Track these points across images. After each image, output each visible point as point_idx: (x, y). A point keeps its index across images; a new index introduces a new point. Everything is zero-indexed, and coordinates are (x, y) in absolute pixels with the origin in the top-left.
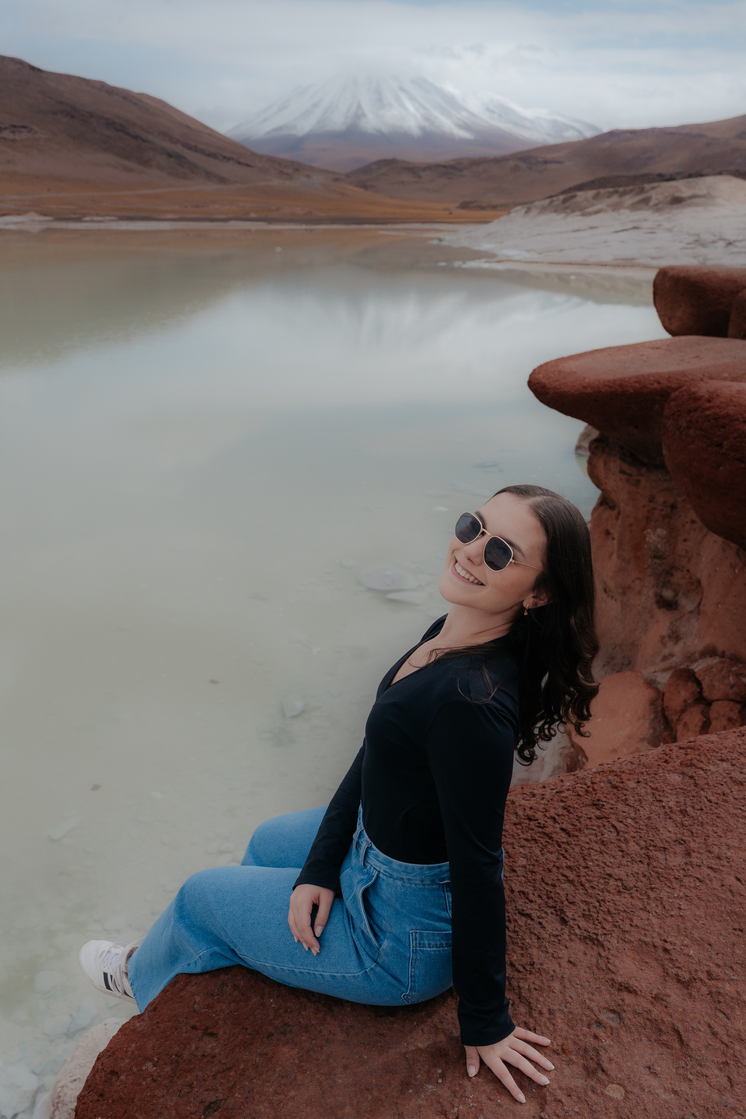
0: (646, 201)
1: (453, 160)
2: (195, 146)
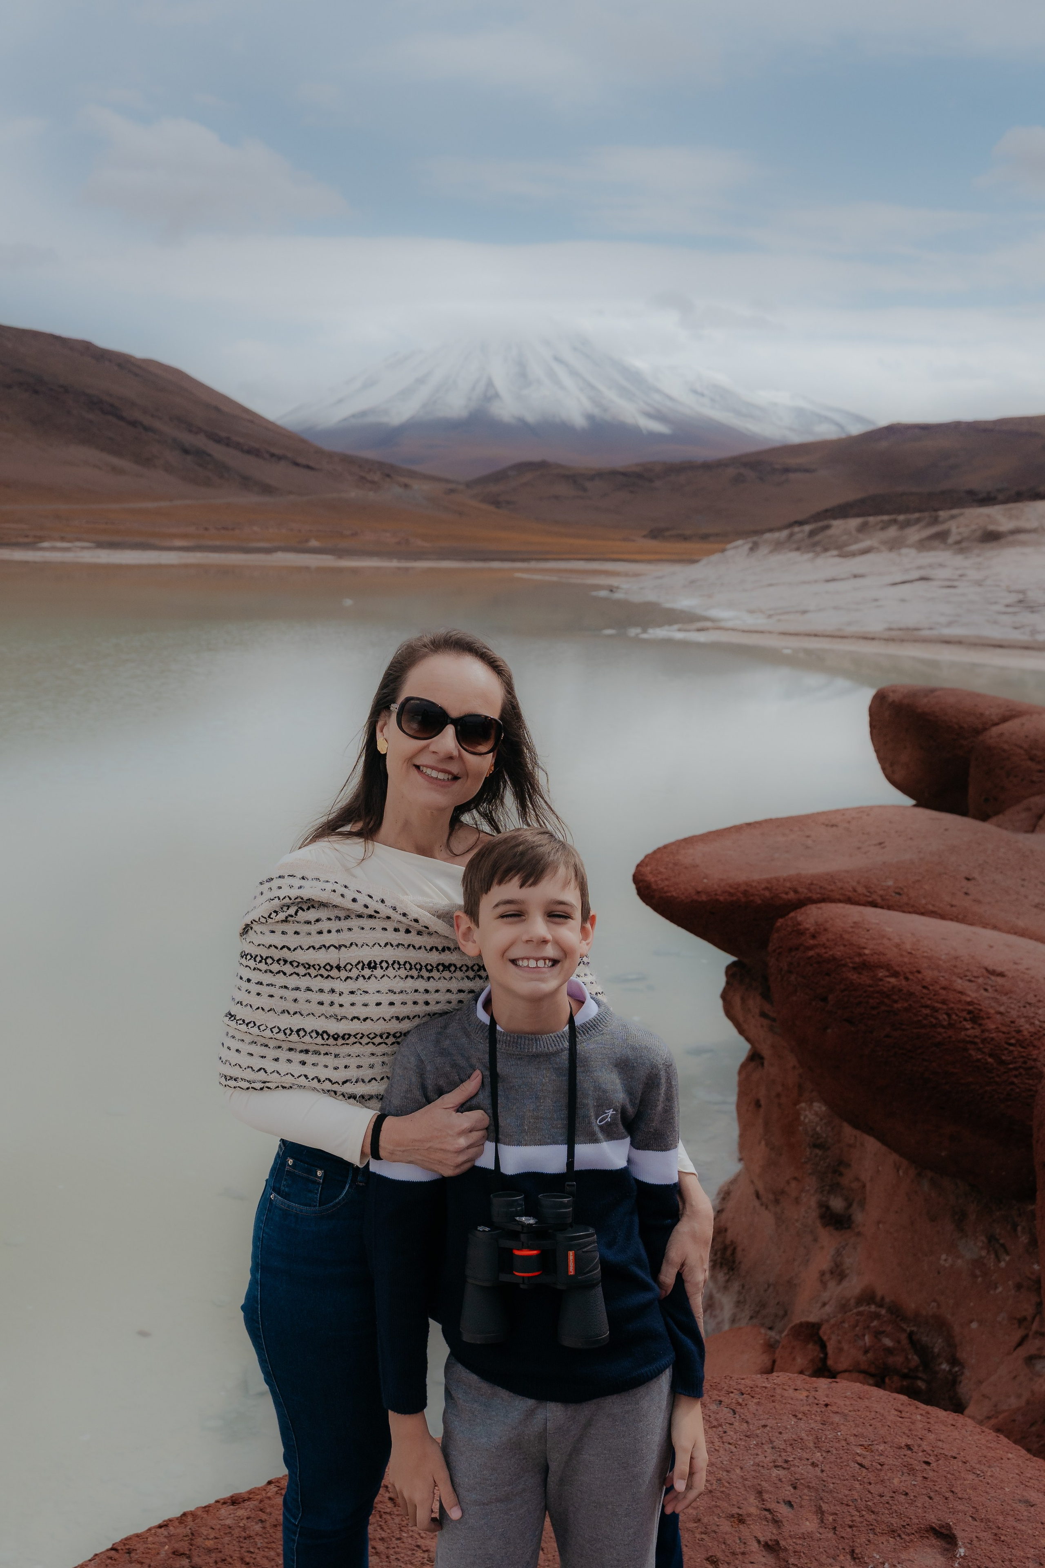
0: (942, 536)
1: (638, 465)
2: (228, 438)
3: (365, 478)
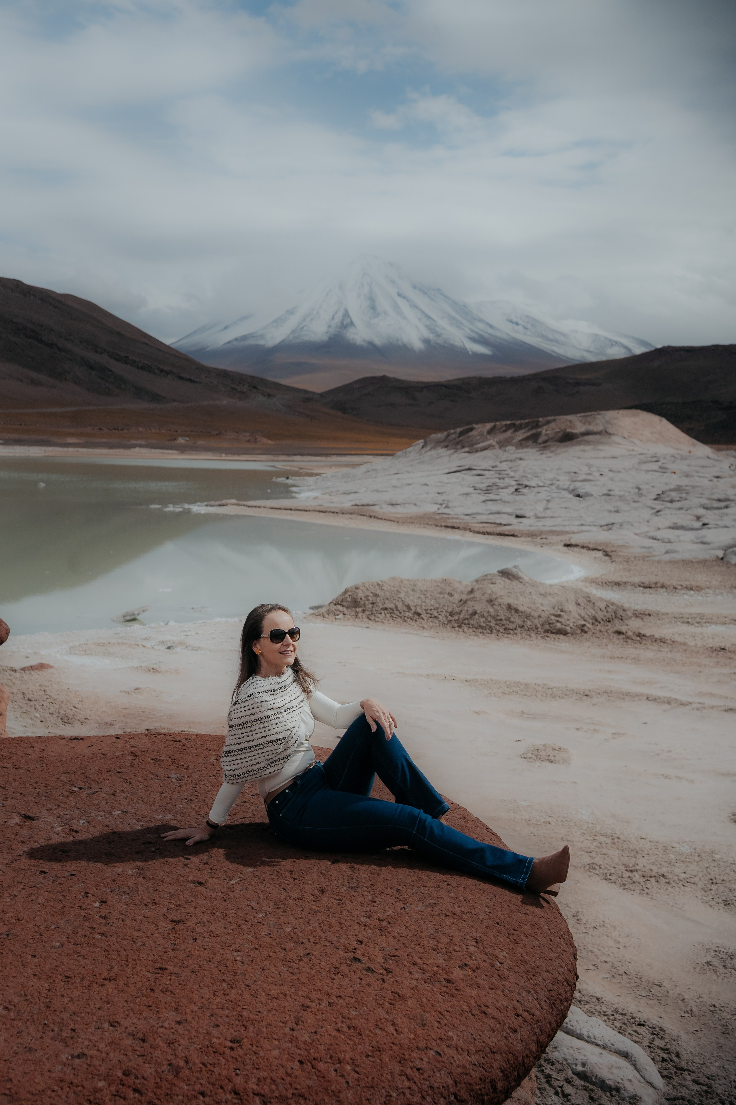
0: (536, 437)
1: (459, 379)
2: (126, 357)
3: (236, 390)
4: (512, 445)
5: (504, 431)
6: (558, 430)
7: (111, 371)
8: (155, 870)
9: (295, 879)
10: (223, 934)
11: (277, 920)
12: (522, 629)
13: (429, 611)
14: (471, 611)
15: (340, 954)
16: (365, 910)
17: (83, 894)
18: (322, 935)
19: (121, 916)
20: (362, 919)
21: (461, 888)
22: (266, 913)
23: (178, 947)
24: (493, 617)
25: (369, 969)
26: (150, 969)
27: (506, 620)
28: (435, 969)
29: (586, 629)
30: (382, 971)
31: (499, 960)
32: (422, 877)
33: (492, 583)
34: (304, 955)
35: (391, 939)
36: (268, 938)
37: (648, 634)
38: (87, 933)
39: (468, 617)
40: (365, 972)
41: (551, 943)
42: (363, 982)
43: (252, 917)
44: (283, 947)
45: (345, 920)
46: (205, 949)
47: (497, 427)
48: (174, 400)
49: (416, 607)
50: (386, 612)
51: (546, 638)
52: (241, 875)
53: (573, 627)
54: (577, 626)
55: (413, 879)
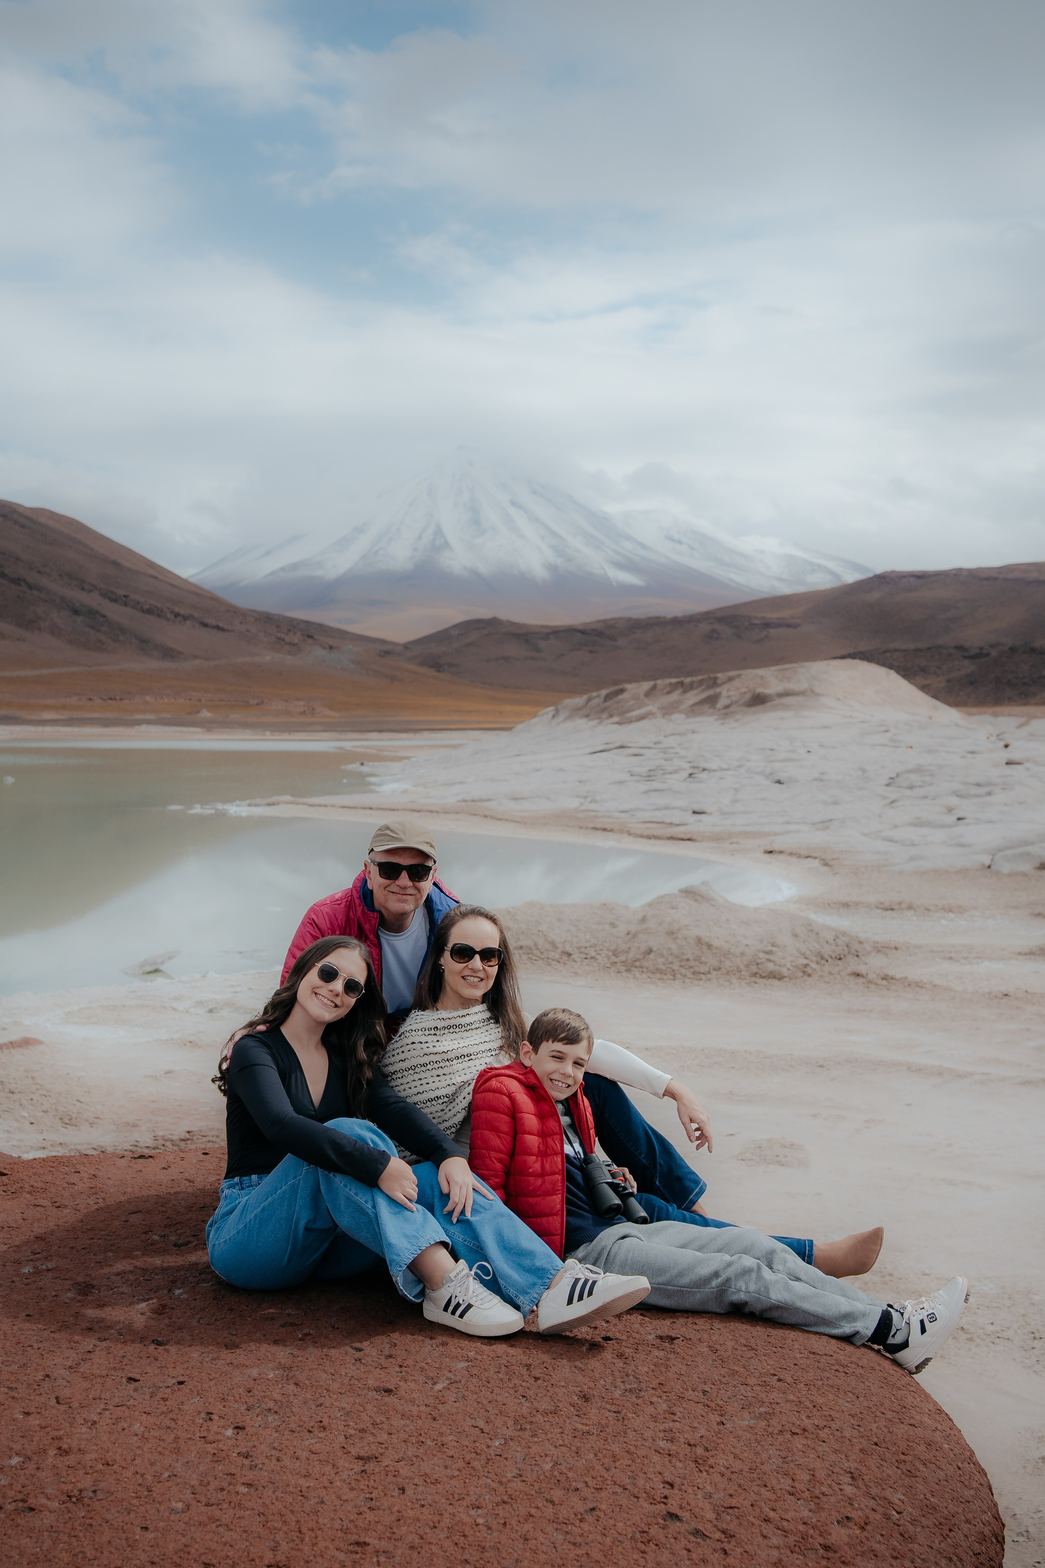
0: (712, 700)
1: (599, 621)
2: (125, 596)
3: (283, 640)
4: (681, 712)
5: (669, 693)
6: (744, 690)
7: (104, 616)
8: (310, 1370)
9: (536, 1379)
10: (445, 1479)
11: (525, 1450)
12: (718, 973)
13: (583, 950)
14: (643, 948)
15: (641, 1507)
16: (662, 1428)
17: (203, 1415)
18: (606, 1476)
19: (273, 1452)
20: (662, 1444)
21: (802, 1385)
22: (505, 1439)
23: (378, 1504)
24: (677, 957)
25: (697, 1532)
26: (341, 1545)
27: (695, 960)
28: (801, 1527)
29: (809, 970)
30: (718, 1535)
31: (896, 1507)
32: (735, 1368)
33: (673, 908)
34: (586, 1511)
35: (717, 1478)
36: (520, 1484)
37: (898, 976)
38: (225, 1484)
39: (639, 956)
40: (692, 1538)
41: (961, 1472)
42: (694, 1556)
43: (484, 1447)
44: (548, 1497)
45: (636, 1446)
46: (423, 1506)
47: (659, 687)
48: (196, 657)
49: (564, 943)
50: (521, 951)
51: (753, 984)
52: (450, 1375)
53: (791, 968)
54: (796, 967)
55: (723, 1371)
